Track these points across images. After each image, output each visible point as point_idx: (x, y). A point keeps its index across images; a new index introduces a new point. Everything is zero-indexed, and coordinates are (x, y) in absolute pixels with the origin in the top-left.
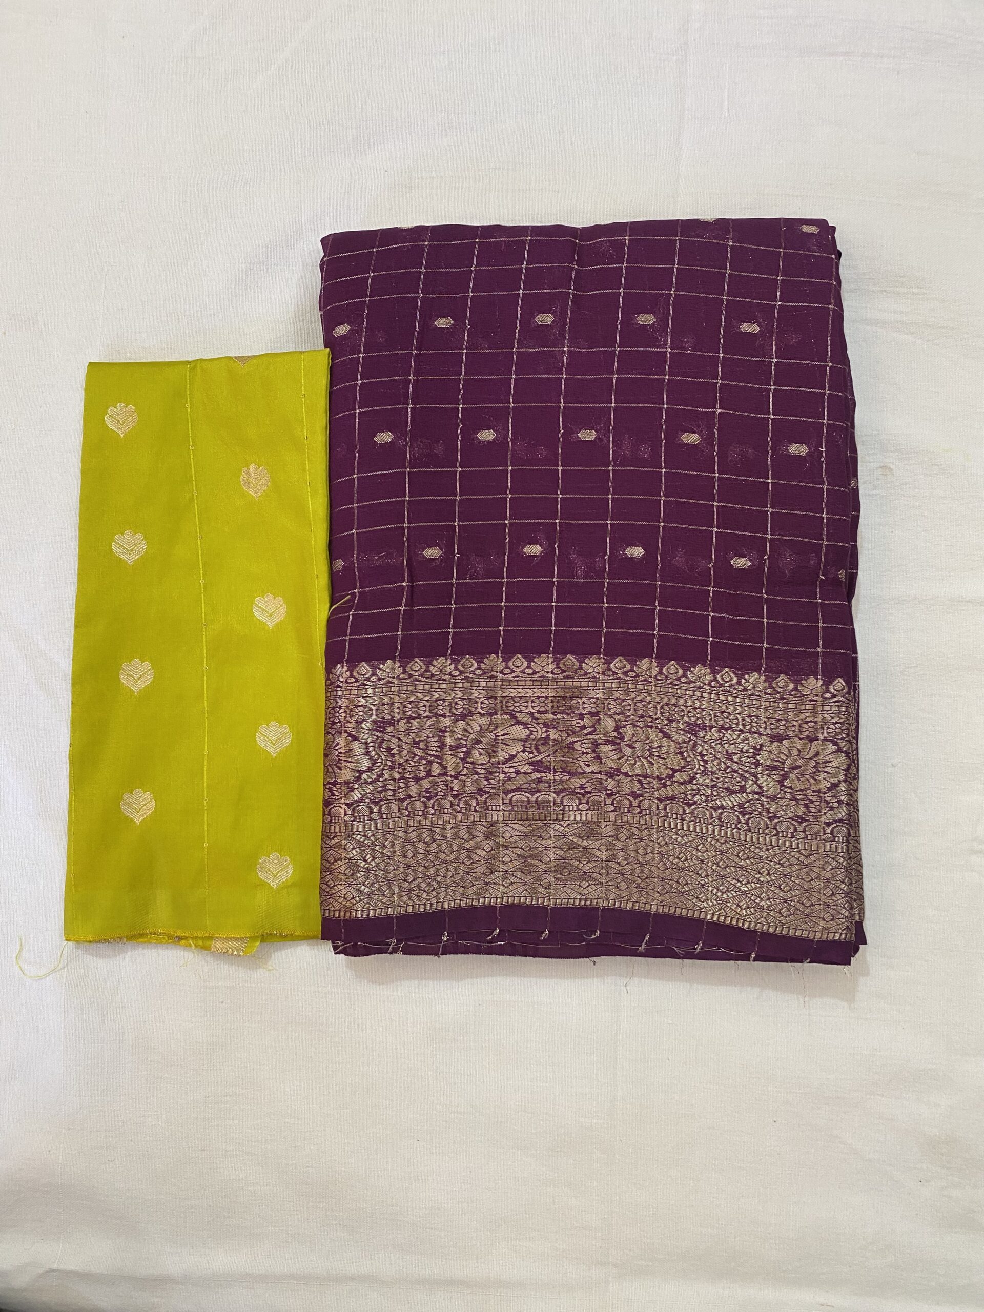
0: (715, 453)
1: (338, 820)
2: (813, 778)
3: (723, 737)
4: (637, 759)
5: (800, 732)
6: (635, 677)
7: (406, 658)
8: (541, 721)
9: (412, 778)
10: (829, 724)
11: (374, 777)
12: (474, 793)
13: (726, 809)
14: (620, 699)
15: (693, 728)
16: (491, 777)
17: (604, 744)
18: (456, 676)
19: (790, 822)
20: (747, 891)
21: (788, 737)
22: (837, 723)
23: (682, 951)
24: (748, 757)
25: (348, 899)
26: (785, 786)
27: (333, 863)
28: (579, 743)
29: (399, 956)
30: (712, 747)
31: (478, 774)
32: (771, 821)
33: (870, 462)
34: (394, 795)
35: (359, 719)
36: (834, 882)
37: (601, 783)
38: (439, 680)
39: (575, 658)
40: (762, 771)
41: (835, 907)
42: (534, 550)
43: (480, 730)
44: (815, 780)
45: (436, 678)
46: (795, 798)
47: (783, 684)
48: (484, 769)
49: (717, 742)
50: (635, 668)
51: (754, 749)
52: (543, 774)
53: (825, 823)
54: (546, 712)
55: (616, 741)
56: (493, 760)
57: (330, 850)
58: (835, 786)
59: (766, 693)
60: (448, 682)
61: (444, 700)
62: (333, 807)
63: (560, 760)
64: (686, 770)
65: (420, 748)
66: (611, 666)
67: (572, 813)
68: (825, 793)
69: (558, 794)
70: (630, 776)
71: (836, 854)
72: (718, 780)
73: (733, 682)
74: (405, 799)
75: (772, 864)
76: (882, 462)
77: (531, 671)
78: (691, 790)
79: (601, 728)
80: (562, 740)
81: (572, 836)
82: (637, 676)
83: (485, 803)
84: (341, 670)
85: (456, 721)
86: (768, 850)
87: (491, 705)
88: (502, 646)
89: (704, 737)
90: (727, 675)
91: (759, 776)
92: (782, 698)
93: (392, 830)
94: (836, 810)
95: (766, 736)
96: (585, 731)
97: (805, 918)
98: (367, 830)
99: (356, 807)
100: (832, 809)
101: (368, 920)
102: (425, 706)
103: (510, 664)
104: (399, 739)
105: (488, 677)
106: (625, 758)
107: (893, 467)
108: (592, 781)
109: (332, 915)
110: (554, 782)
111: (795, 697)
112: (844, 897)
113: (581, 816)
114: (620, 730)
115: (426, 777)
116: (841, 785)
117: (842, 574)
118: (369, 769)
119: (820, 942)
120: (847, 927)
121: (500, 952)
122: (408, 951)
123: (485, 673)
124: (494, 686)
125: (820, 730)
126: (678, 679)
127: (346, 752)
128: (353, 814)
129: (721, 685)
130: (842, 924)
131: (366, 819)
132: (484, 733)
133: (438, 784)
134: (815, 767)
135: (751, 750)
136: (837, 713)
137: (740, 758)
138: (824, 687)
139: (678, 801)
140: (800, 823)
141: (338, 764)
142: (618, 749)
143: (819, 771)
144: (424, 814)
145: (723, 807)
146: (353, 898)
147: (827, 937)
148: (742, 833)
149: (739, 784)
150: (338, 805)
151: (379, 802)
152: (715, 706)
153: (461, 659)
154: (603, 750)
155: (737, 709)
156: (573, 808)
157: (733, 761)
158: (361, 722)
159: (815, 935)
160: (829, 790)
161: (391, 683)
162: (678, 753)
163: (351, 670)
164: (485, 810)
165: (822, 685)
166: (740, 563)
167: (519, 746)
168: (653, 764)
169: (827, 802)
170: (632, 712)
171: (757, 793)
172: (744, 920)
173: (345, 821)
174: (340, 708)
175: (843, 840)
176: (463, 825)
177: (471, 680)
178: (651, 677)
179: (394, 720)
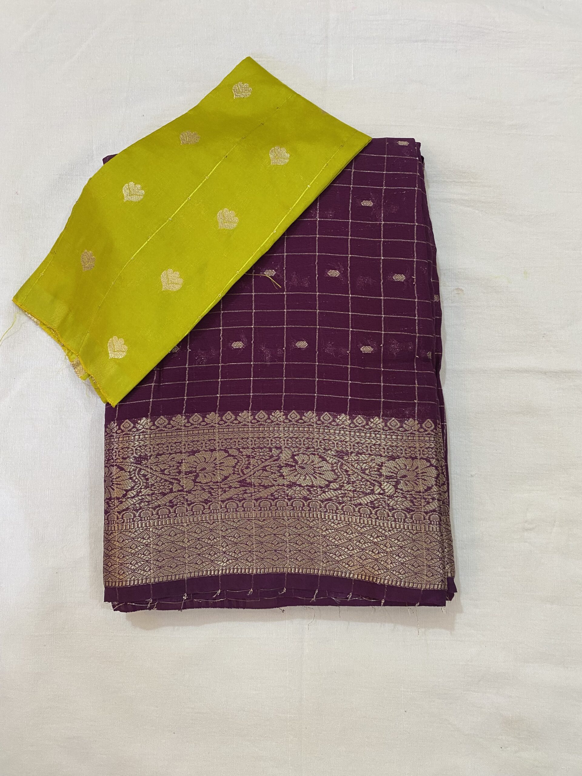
0: (349, 282)
1: (113, 522)
2: (415, 483)
3: (359, 459)
4: (306, 475)
5: (406, 454)
6: (303, 423)
7: (155, 415)
8: (244, 453)
9: (160, 493)
10: (424, 448)
11: (135, 493)
12: (202, 502)
13: (363, 505)
14: (294, 438)
15: (341, 454)
16: (212, 491)
17: (285, 467)
18: (189, 427)
19: (403, 512)
20: (378, 558)
21: (399, 457)
22: (428, 448)
23: (339, 600)
24: (375, 471)
25: (121, 574)
26: (398, 489)
27: (110, 551)
28: (269, 467)
29: (154, 611)
30: (352, 465)
31: (204, 489)
32: (390, 512)
33: (449, 286)
34: (149, 504)
35: (124, 457)
36: (432, 551)
37: (284, 492)
38: (177, 429)
39: (266, 413)
40: (384, 479)
41: (434, 567)
42: (238, 345)
43: (205, 461)
44: (417, 484)
45: (175, 428)
46: (404, 496)
47: (393, 423)
48: (208, 486)
49: (356, 462)
50: (303, 418)
51: (378, 466)
52: (246, 488)
53: (425, 512)
54: (248, 448)
55: (293, 465)
56: (213, 480)
57: (108, 542)
58: (429, 488)
59: (383, 430)
60: (183, 430)
61: (180, 443)
62: (110, 515)
63: (258, 478)
64: (337, 481)
65: (165, 474)
66: (288, 416)
67: (266, 512)
68: (423, 493)
69: (256, 500)
70: (302, 487)
71: (433, 532)
72: (357, 487)
73: (363, 424)
74: (156, 507)
75: (393, 540)
76: (456, 286)
77: (237, 422)
78: (340, 494)
79: (283, 456)
80: (259, 465)
81: (266, 527)
82: (305, 422)
83: (209, 508)
84: (114, 425)
85: (189, 456)
86: (390, 531)
87: (212, 445)
88: (218, 406)
89: (347, 460)
90: (360, 420)
91: (383, 483)
92: (393, 432)
93: (149, 527)
94: (431, 504)
95: (385, 457)
96: (273, 459)
97: (415, 575)
98: (132, 528)
99: (124, 514)
100: (428, 503)
101: (135, 587)
102: (168, 446)
103: (224, 418)
104: (151, 468)
105: (209, 427)
106: (299, 475)
107: (463, 289)
108: (279, 491)
109: (110, 585)
110: (254, 493)
111: (401, 431)
112: (439, 561)
113: (272, 514)
114: (296, 457)
115: (169, 493)
116: (433, 488)
117: (429, 354)
118: (132, 489)
119: (425, 591)
120: (442, 580)
121: (222, 605)
122: (161, 607)
123: (207, 424)
124: (214, 432)
125: (418, 452)
126: (330, 423)
127: (117, 478)
128: (122, 518)
129: (356, 426)
130: (439, 578)
131: (131, 521)
132: (207, 463)
133: (177, 497)
134: (416, 476)
135: (377, 467)
136: (428, 441)
137: (370, 472)
138: (419, 425)
139: (333, 501)
140: (409, 513)
141: (112, 487)
142: (294, 470)
143: (419, 478)
144: (169, 517)
145: (361, 504)
146: (124, 573)
147: (429, 587)
148: (374, 520)
149: (370, 489)
150: (113, 513)
151: (139, 509)
152: (353, 439)
153: (192, 415)
154: (285, 471)
155: (366, 441)
156: (267, 509)
157: (365, 474)
158: (125, 459)
159: (422, 586)
160: (426, 491)
161: (145, 432)
162: (331, 470)
163: (119, 425)
164: (209, 513)
165: (418, 424)
166: (367, 349)
167: (231, 471)
168: (316, 478)
169: (425, 499)
170: (302, 445)
171: (381, 494)
172: (377, 578)
173: (118, 523)
174: (113, 450)
175: (436, 523)
176: (195, 523)
177: (198, 429)
178: (313, 422)
179: (147, 456)
